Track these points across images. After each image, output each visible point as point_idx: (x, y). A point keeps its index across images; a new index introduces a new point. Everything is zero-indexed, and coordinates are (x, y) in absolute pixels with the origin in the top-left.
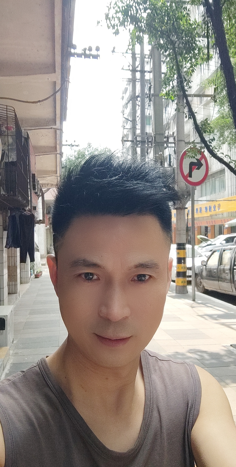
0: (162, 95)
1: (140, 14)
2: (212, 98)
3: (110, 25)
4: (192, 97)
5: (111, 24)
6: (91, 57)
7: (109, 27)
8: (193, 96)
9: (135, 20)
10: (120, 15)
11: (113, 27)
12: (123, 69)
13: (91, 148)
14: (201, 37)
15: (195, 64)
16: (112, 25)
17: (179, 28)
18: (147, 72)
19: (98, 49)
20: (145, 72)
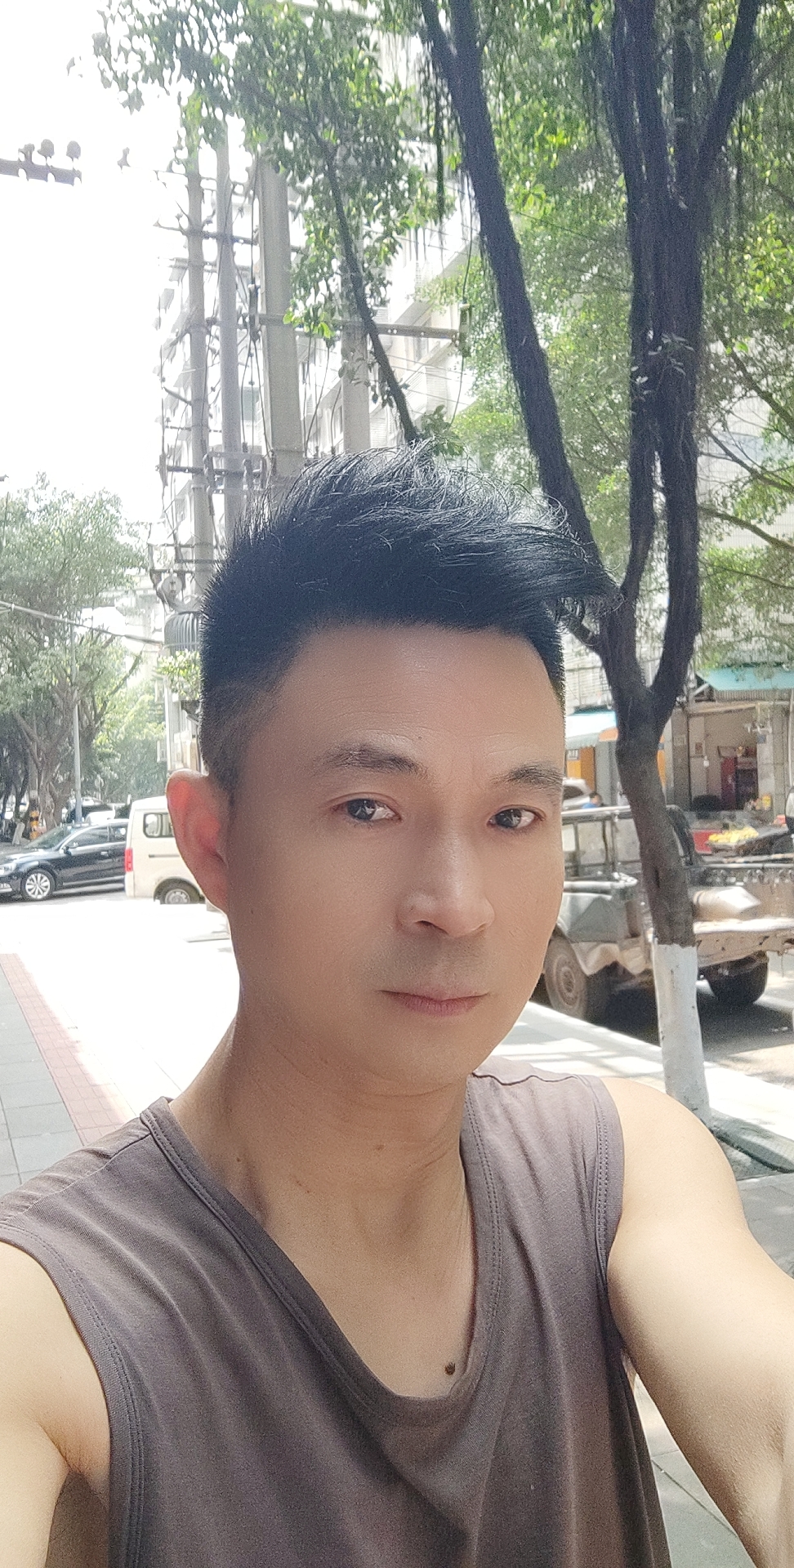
0: (292, 319)
1: (215, 44)
2: (454, 341)
3: (109, 75)
4: (392, 333)
5: (115, 73)
6: (51, 176)
7: (106, 84)
8: (395, 331)
9: (197, 65)
10: (145, 44)
11: (123, 83)
12: (158, 225)
13: (50, 489)
14: (418, 139)
15: (398, 224)
16: (119, 75)
17: (344, 104)
18: (242, 241)
19: (74, 151)
20: (235, 240)
